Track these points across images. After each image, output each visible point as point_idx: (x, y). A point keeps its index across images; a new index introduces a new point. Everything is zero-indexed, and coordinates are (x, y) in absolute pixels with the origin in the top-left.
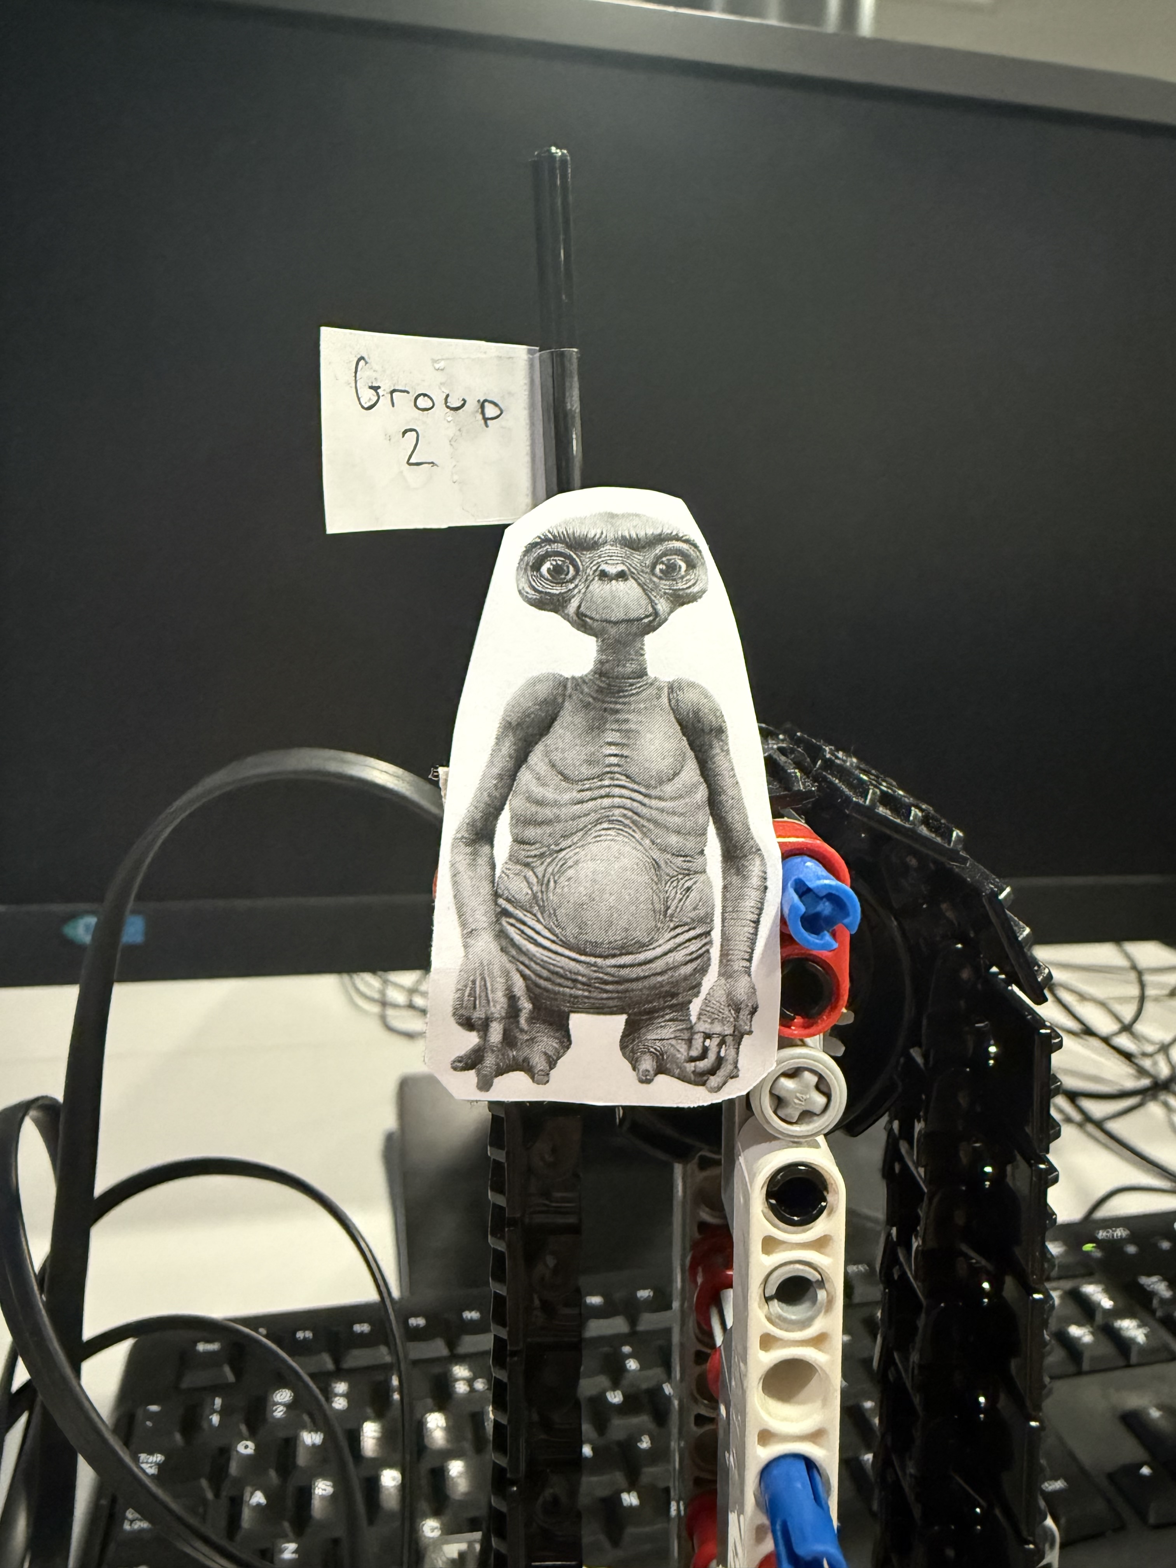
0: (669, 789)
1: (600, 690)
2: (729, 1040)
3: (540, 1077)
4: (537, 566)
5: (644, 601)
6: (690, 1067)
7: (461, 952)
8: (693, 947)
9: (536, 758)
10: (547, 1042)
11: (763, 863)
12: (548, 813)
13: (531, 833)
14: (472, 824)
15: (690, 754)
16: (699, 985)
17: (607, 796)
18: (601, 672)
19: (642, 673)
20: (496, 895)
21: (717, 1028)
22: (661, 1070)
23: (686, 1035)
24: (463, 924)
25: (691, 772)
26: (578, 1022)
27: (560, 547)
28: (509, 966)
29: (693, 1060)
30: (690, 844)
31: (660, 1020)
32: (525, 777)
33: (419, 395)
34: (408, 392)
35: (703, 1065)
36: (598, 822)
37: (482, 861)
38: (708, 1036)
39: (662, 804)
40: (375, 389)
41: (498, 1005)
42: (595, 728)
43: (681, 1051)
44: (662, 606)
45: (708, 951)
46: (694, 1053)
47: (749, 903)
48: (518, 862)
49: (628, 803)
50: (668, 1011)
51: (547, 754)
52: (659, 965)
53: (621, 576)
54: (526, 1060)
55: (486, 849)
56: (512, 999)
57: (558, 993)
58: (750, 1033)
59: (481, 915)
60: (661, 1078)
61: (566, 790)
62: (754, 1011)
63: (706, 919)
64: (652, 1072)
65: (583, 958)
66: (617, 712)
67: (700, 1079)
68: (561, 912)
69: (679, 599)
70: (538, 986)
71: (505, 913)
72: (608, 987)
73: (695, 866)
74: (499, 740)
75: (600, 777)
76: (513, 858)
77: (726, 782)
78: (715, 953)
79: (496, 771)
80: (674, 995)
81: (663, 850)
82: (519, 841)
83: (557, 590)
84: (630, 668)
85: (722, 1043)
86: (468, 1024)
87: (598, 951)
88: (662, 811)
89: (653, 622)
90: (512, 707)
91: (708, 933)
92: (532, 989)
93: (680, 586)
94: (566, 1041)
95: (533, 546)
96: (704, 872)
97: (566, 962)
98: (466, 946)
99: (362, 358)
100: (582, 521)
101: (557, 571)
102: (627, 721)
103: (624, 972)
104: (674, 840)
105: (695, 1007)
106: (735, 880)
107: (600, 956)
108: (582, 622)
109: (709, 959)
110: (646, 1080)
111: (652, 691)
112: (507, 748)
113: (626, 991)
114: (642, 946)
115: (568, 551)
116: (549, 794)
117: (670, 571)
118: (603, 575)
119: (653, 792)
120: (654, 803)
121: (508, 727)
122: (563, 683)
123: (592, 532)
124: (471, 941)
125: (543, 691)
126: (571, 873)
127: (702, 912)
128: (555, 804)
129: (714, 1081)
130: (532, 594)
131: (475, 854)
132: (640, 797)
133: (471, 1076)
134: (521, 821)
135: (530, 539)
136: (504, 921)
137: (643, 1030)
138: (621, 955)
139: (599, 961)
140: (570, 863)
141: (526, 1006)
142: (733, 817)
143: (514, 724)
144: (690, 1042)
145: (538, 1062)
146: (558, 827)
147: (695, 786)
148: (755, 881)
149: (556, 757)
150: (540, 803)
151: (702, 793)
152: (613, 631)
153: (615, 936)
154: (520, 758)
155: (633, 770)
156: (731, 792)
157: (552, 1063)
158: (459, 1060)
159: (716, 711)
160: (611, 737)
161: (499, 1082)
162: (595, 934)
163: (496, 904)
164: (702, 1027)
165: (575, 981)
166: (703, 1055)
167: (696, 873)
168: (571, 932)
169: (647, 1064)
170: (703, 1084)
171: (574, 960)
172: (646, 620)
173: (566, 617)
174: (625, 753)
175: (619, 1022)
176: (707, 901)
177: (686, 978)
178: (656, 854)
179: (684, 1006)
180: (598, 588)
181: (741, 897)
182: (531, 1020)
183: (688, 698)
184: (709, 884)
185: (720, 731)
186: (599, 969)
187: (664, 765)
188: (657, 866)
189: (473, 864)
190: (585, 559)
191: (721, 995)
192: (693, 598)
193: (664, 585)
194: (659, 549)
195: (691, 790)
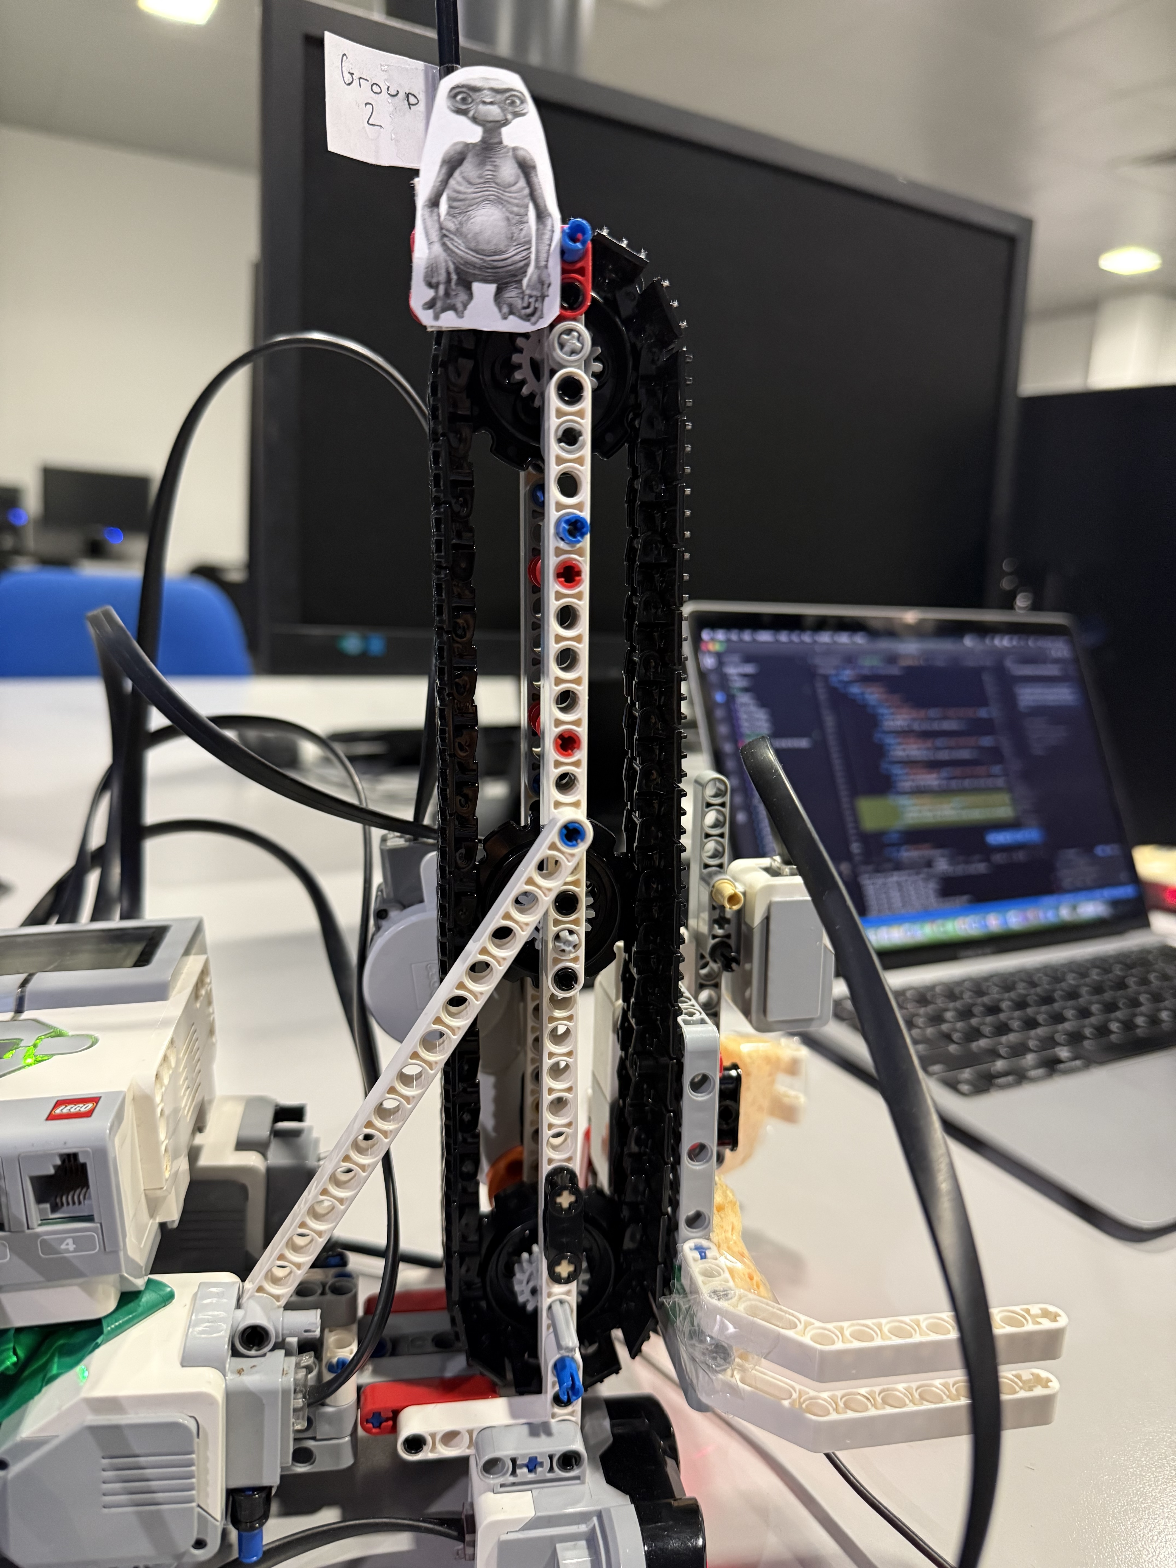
0: (514, 188)
1: (483, 149)
2: (539, 298)
3: (460, 315)
4: (455, 96)
5: (502, 114)
6: (524, 312)
7: (427, 251)
8: (524, 253)
9: (457, 174)
10: (463, 296)
11: (552, 221)
12: (461, 196)
13: (455, 204)
14: (430, 200)
15: (522, 175)
16: (526, 272)
17: (487, 191)
18: (484, 141)
19: (501, 143)
20: (441, 228)
21: (535, 293)
22: (511, 313)
23: (521, 296)
24: (428, 240)
25: (522, 183)
26: (476, 286)
27: (464, 90)
28: (448, 258)
29: (525, 308)
30: (522, 211)
31: (511, 288)
32: (452, 182)
33: (374, 84)
34: (368, 81)
35: (529, 311)
36: (484, 201)
37: (435, 214)
38: (531, 296)
39: (510, 195)
40: (352, 74)
41: (443, 277)
42: (482, 163)
43: (519, 304)
44: (509, 117)
45: (529, 257)
46: (525, 305)
47: (547, 236)
48: (450, 215)
49: (496, 193)
50: (513, 284)
51: (461, 173)
52: (509, 261)
53: (491, 103)
54: (454, 305)
55: (436, 210)
56: (448, 273)
57: (468, 272)
58: (548, 296)
59: (435, 235)
60: (511, 317)
61: (468, 188)
62: (549, 285)
63: (529, 242)
64: (507, 314)
65: (478, 256)
66: (491, 158)
67: (527, 318)
68: (469, 236)
69: (517, 115)
70: (460, 268)
71: (445, 236)
72: (489, 270)
73: (524, 219)
74: (441, 166)
75: (485, 183)
76: (448, 214)
77: (537, 187)
78: (533, 256)
79: (440, 179)
80: (516, 276)
81: (512, 212)
82: (450, 207)
83: (464, 107)
84: (496, 140)
85: (536, 301)
86: (430, 285)
87: (484, 253)
88: (510, 197)
89: (506, 123)
90: (447, 153)
91: (529, 249)
92: (457, 269)
93: (517, 109)
94: (471, 296)
95: (453, 89)
96: (527, 222)
97: (472, 257)
98: (429, 248)
99: (344, 55)
100: (474, 79)
101: (464, 100)
102: (495, 161)
103: (495, 264)
104: (515, 209)
105: (525, 282)
106: (541, 227)
107: (485, 255)
108: (475, 120)
109: (530, 260)
110: (505, 318)
111: (505, 150)
112: (444, 171)
113: (496, 273)
114: (502, 252)
115: (468, 91)
116: (462, 189)
117: (513, 103)
118: (484, 103)
119: (507, 190)
120: (506, 194)
121: (444, 162)
122: (467, 145)
123: (478, 84)
124: (431, 246)
125: (459, 148)
126: (472, 221)
127: (527, 239)
128: (465, 193)
129: (533, 319)
130: (453, 108)
131: (432, 212)
132: (501, 192)
133: (430, 312)
134: (450, 199)
135: (452, 85)
136: (445, 239)
137: (503, 293)
138: (494, 255)
139: (484, 257)
140: (472, 217)
141: (454, 277)
142: (540, 201)
143: (447, 161)
144: (523, 299)
145: (459, 306)
146: (467, 202)
147: (525, 188)
148: (549, 227)
149: (465, 174)
150: (459, 192)
151: (527, 191)
152: (489, 125)
153: (491, 247)
154: (450, 174)
155: (498, 181)
156: (539, 191)
157: (465, 306)
158: (426, 304)
159: (532, 160)
160: (489, 167)
161: (443, 316)
162: (483, 246)
163: (441, 232)
164: (528, 292)
165: (475, 267)
166: (528, 307)
167: (524, 223)
168: (473, 245)
169: (505, 309)
170: (529, 320)
171: (474, 257)
172: (503, 122)
173: (469, 118)
174: (494, 174)
175: (493, 288)
176: (529, 235)
177: (522, 268)
178: (508, 214)
179: (520, 282)
180: (482, 107)
181: (543, 234)
182: (457, 284)
183: (521, 153)
184: (529, 228)
185: (534, 167)
186: (485, 261)
187: (511, 179)
188: (508, 219)
189: (431, 216)
190: (475, 95)
191: (535, 277)
192: (523, 115)
193: (510, 109)
194: (508, 94)
195: (521, 190)
